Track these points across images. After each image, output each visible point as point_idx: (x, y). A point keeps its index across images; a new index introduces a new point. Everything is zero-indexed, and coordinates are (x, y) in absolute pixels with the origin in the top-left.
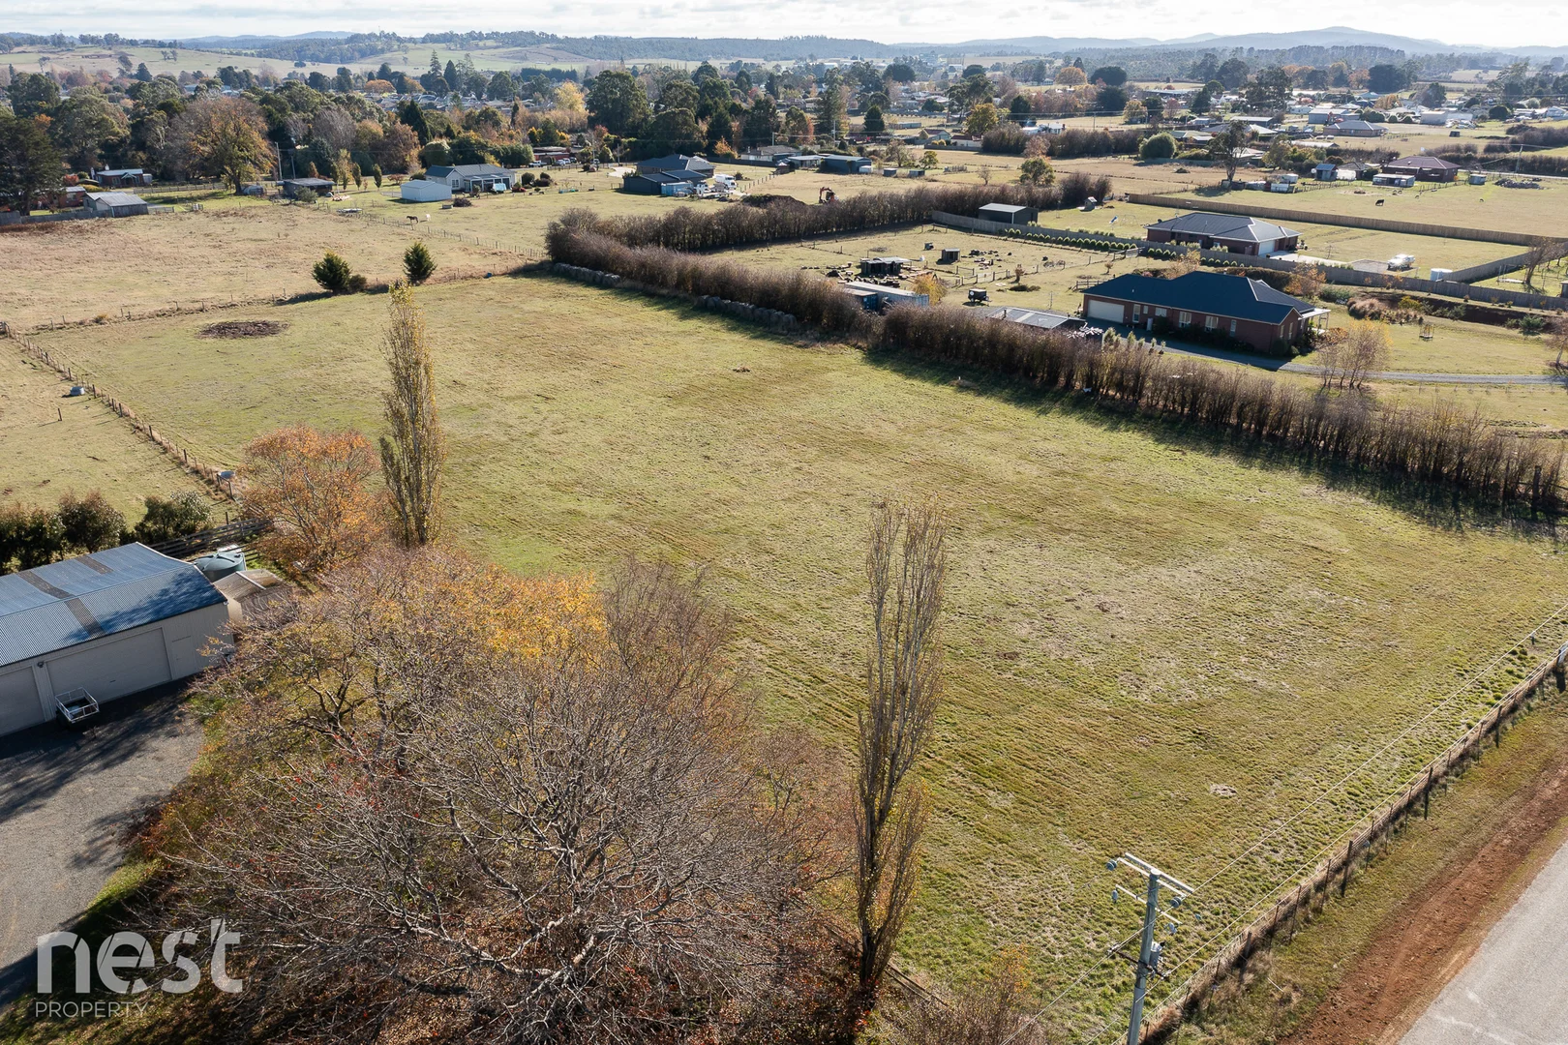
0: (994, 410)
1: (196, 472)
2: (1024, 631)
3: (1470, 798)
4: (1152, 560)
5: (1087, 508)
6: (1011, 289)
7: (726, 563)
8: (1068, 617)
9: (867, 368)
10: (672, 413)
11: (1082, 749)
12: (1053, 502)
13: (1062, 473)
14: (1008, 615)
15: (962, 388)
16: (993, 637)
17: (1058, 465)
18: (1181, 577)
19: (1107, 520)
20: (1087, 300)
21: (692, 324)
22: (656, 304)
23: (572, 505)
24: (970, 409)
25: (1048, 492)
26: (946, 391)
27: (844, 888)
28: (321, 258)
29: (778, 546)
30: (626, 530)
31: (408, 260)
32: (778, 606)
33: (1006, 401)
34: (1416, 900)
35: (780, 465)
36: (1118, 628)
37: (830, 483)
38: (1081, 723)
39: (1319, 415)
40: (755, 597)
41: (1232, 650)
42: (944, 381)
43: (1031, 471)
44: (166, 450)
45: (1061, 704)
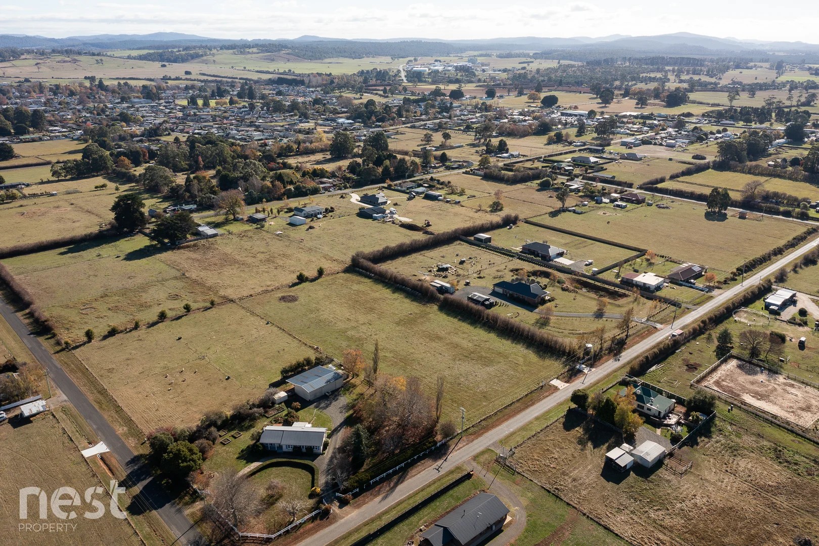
0: (465, 327)
1: (310, 347)
2: (462, 380)
3: (518, 404)
4: (487, 366)
5: (478, 354)
6: (478, 278)
7: (414, 367)
8: (470, 377)
9: (439, 313)
10: (397, 328)
11: (467, 398)
12: (472, 353)
13: (476, 345)
14: (461, 377)
15: (459, 320)
16: (458, 381)
17: (476, 343)
18: (490, 369)
19: (481, 357)
20: (494, 287)
21: (396, 295)
22: (386, 286)
23: (384, 354)
24: (460, 327)
25: (472, 350)
26: (456, 320)
27: (435, 413)
28: (298, 274)
29: (423, 363)
30: (396, 360)
31: (318, 271)
32: (424, 376)
33: (469, 324)
34: (504, 416)
35: (422, 344)
36: (477, 379)
37: (432, 348)
38: (468, 394)
39: (528, 332)
40: (420, 374)
41: (495, 383)
42: (456, 317)
43: (470, 345)
44: (300, 341)
45: (466, 392)
